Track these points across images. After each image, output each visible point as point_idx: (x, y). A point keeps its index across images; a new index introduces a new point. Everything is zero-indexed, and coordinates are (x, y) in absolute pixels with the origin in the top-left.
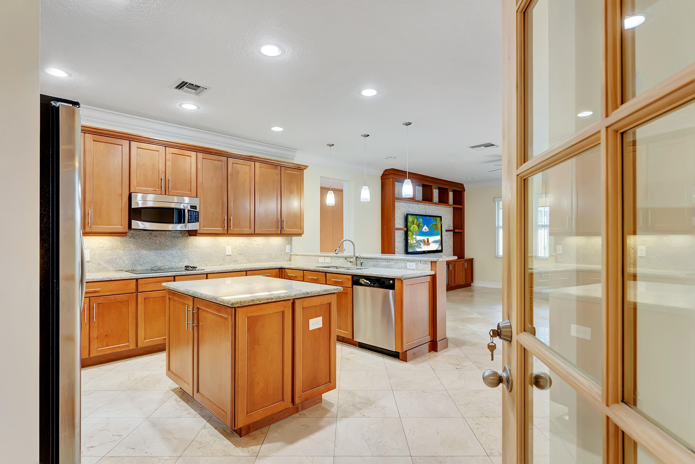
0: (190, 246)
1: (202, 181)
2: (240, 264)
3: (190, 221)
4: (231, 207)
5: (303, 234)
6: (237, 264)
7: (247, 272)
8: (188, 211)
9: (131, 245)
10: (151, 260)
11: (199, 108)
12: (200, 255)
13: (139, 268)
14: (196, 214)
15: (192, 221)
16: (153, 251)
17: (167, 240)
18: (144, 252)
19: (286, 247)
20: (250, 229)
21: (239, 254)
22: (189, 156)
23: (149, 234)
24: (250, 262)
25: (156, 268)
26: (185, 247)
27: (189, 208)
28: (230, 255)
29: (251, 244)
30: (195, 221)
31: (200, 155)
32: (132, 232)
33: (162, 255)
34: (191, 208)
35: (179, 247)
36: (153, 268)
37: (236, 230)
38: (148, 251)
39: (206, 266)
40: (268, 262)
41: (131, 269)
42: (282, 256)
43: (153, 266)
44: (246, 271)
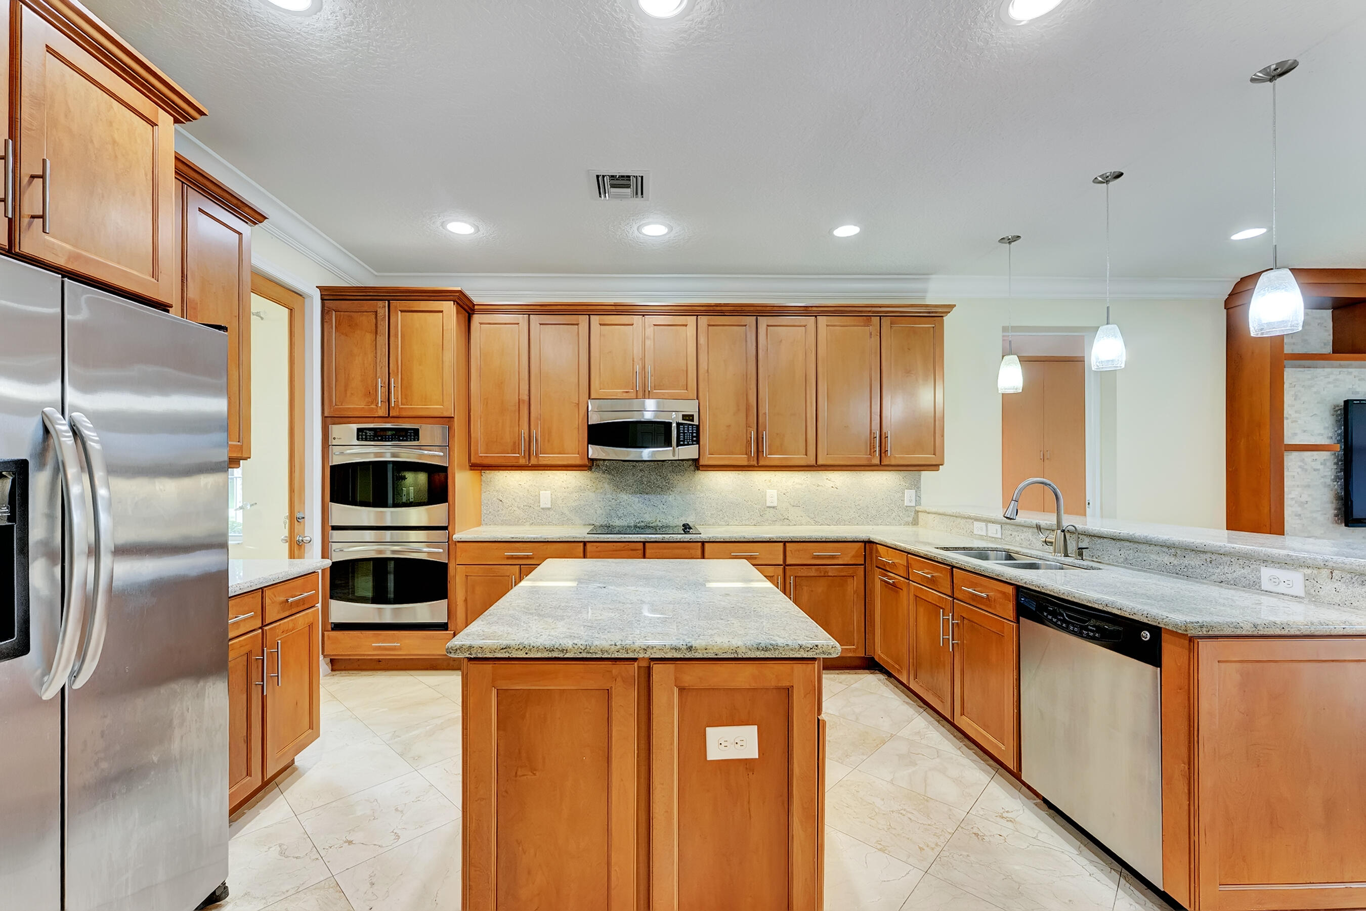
0: (699, 487)
1: (706, 368)
2: (795, 525)
3: (682, 443)
4: (765, 414)
5: (942, 465)
6: (789, 525)
7: (787, 544)
8: (678, 424)
9: (606, 485)
10: (635, 510)
11: (671, 229)
12: (717, 504)
13: (617, 523)
14: (693, 430)
15: (686, 443)
16: (638, 495)
17: (659, 478)
18: (624, 497)
19: (903, 493)
20: (806, 455)
21: (794, 506)
22: (683, 325)
23: (632, 467)
24: (816, 523)
25: (642, 524)
26: (689, 490)
27: (680, 420)
28: (774, 507)
29: (818, 486)
30: (691, 443)
31: (703, 320)
32: (608, 464)
33: (652, 503)
34: (683, 419)
35: (679, 490)
36: (638, 525)
37: (776, 458)
38: (630, 496)
39: (728, 525)
40: (859, 525)
41: (605, 523)
42: (894, 514)
43: (637, 521)
44: (785, 543)
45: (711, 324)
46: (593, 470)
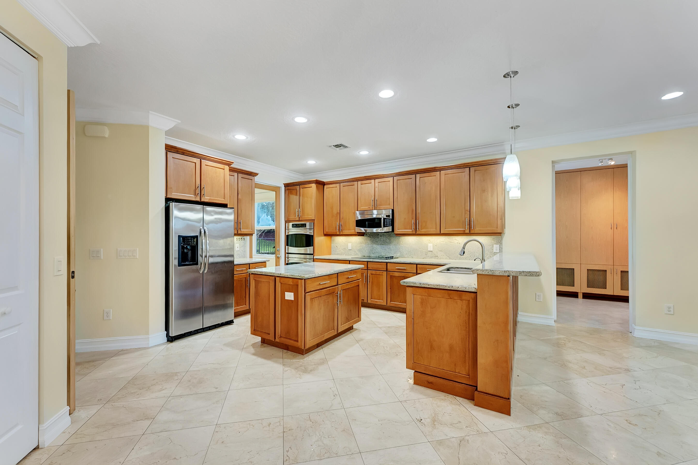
0: (401, 243)
1: (396, 197)
2: (440, 259)
3: (386, 226)
4: (419, 213)
5: (502, 233)
6: (438, 259)
8: (384, 219)
9: (369, 242)
10: (378, 251)
12: (408, 249)
13: (372, 255)
14: (390, 221)
15: (387, 226)
16: (380, 245)
17: (387, 239)
18: (375, 246)
19: (493, 246)
20: (436, 229)
21: (440, 251)
22: (389, 181)
23: (377, 235)
24: (450, 258)
25: (381, 256)
26: (398, 243)
27: (385, 217)
28: (431, 251)
29: (451, 242)
30: (389, 226)
31: (396, 178)
34: (386, 217)
35: (394, 243)
36: (380, 256)
37: (423, 231)
38: (377, 246)
39: (412, 258)
40: (470, 260)
41: (369, 255)
42: (488, 256)
43: (379, 255)
45: (398, 179)
46: (365, 236)
